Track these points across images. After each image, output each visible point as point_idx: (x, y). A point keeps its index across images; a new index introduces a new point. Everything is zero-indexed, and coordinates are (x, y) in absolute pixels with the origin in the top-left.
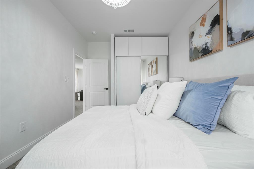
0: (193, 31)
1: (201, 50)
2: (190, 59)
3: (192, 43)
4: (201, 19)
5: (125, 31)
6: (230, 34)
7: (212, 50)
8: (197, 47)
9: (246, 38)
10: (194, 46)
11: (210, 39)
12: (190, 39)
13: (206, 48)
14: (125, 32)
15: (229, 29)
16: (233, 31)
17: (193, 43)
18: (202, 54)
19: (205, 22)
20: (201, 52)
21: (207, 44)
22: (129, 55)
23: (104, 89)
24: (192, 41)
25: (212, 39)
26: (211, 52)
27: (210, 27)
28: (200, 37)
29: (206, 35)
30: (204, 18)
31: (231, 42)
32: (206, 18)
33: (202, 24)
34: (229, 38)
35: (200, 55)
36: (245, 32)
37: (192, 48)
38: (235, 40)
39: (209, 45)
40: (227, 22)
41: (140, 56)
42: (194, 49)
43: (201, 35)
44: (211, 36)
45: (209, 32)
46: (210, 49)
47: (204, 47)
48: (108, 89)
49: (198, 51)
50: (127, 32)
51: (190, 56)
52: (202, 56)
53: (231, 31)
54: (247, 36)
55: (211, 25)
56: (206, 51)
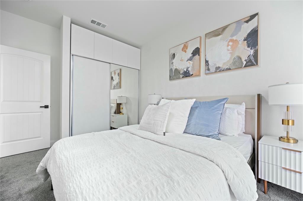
0: (174, 53)
1: (182, 72)
2: (170, 78)
3: (172, 63)
4: (183, 45)
5: (93, 22)
6: (207, 65)
7: (192, 75)
8: (178, 69)
9: (218, 71)
10: (175, 68)
11: (191, 65)
12: (171, 60)
13: (187, 71)
14: (91, 22)
15: (207, 62)
16: (210, 64)
17: (174, 64)
18: (183, 76)
19: (187, 49)
20: (182, 74)
21: (188, 68)
22: (95, 59)
23: (41, 107)
24: (173, 62)
25: (192, 65)
26: (191, 75)
27: (192, 55)
28: (182, 60)
29: (187, 61)
30: (186, 45)
31: (207, 72)
32: (188, 46)
33: (184, 50)
34: (207, 68)
35: (181, 76)
36: (217, 67)
37: (173, 69)
38: (211, 70)
39: (189, 69)
40: (206, 56)
41: (110, 63)
42: (175, 70)
43: (183, 59)
44: (192, 63)
45: (190, 59)
46: (191, 74)
47: (185, 70)
48: (49, 107)
49: (179, 72)
50: (95, 24)
51: (170, 76)
52: (183, 77)
53: (208, 63)
54: (218, 70)
55: (192, 54)
56: (187, 74)
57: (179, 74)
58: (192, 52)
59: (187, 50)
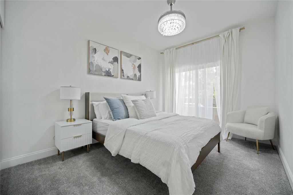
0: (95, 48)
1: (104, 70)
3: (93, 57)
7: (113, 76)
8: (100, 65)
10: (96, 63)
11: (112, 68)
12: (91, 52)
13: (109, 72)
15: (122, 70)
16: (124, 72)
17: (96, 59)
18: (105, 74)
20: (104, 72)
21: (109, 69)
25: (114, 68)
29: (109, 63)
30: (107, 49)
31: (122, 77)
33: (106, 52)
34: (123, 74)
35: (104, 74)
36: (128, 76)
37: (93, 63)
38: (125, 77)
39: (111, 70)
40: (122, 66)
43: (105, 59)
44: (113, 66)
45: (112, 63)
46: (112, 75)
47: (107, 70)
49: (101, 69)
54: (128, 78)
55: (113, 59)
56: (108, 74)
57: (101, 71)
58: (113, 58)
59: (109, 54)
